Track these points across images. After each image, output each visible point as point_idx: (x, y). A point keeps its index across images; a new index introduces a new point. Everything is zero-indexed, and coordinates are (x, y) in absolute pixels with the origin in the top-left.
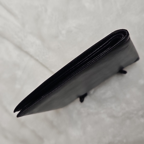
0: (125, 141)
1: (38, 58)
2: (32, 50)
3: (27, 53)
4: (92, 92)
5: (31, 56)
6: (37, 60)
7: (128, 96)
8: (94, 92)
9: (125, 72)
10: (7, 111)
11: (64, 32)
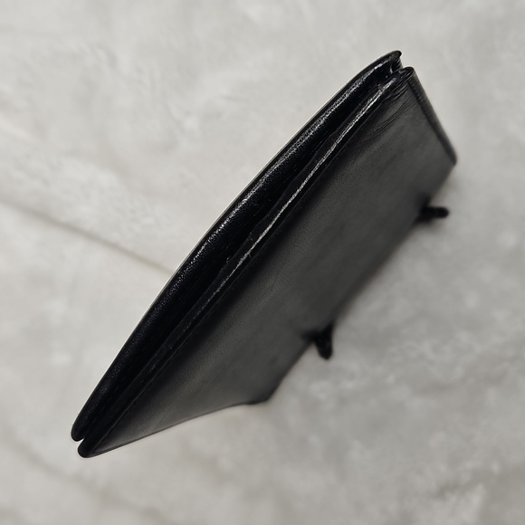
0: (496, 468)
2: (86, 213)
3: (73, 229)
5: (91, 237)
6: (114, 246)
7: (472, 301)
9: (443, 213)
11: (191, 123)
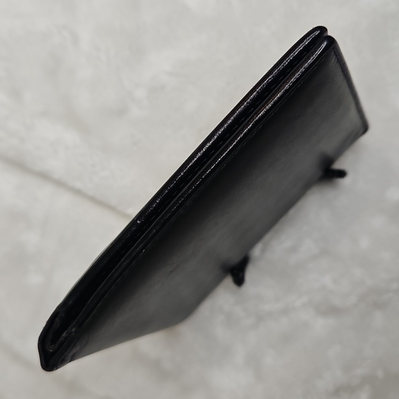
0: (380, 374)
1: (78, 185)
2: (55, 165)
3: (45, 176)
4: (256, 251)
5: (60, 184)
6: (78, 192)
7: (365, 243)
8: (263, 251)
9: (342, 174)
10: (16, 357)
11: (140, 93)
